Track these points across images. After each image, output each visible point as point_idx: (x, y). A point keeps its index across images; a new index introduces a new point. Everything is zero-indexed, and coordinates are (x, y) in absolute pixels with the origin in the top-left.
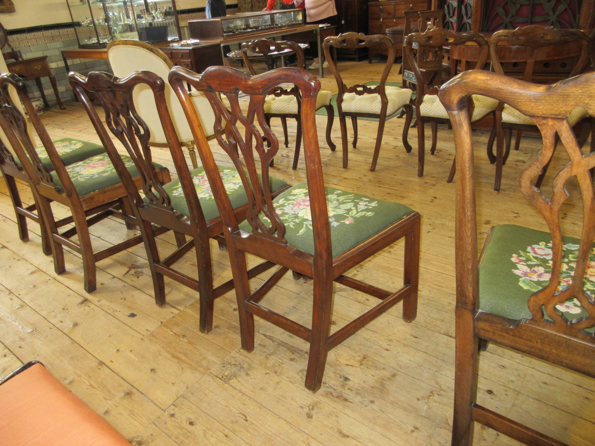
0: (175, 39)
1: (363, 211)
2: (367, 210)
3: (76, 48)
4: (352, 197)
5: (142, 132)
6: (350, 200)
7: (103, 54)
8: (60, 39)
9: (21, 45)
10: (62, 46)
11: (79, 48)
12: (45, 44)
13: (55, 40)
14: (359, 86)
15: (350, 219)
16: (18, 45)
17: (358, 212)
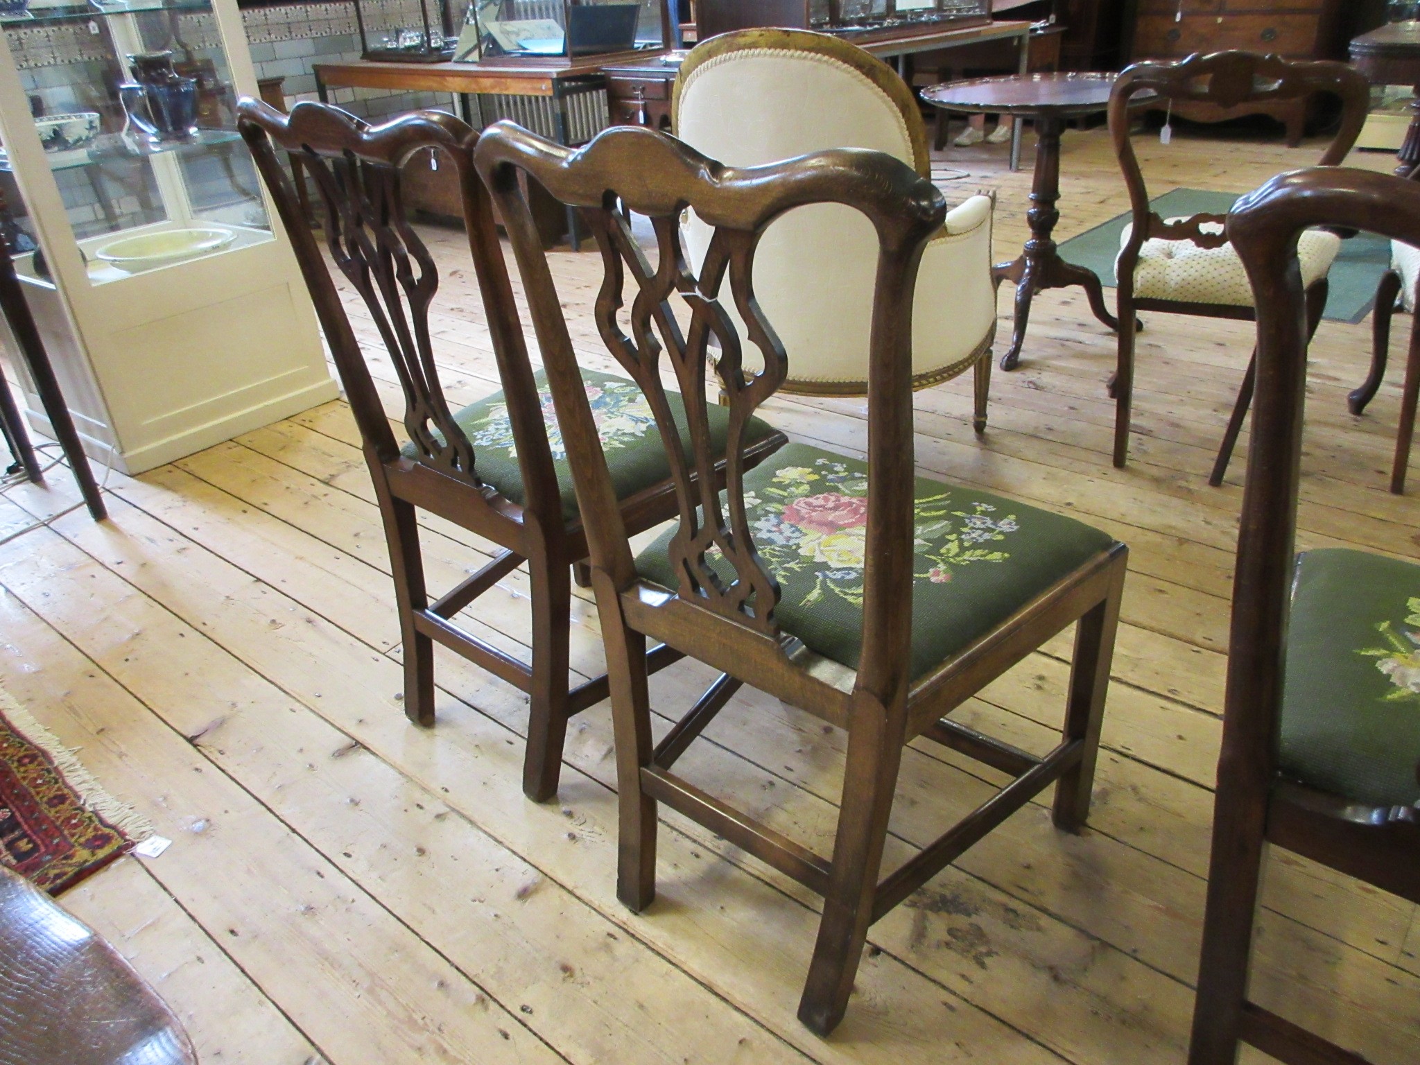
0: (652, 45)
1: (975, 546)
2: (991, 546)
3: (353, 58)
4: (948, 502)
5: (417, 274)
6: (941, 513)
7: (450, 79)
8: (308, 32)
9: (208, 44)
10: (313, 51)
11: (362, 58)
12: (270, 44)
13: (294, 34)
15: (942, 567)
17: (963, 549)
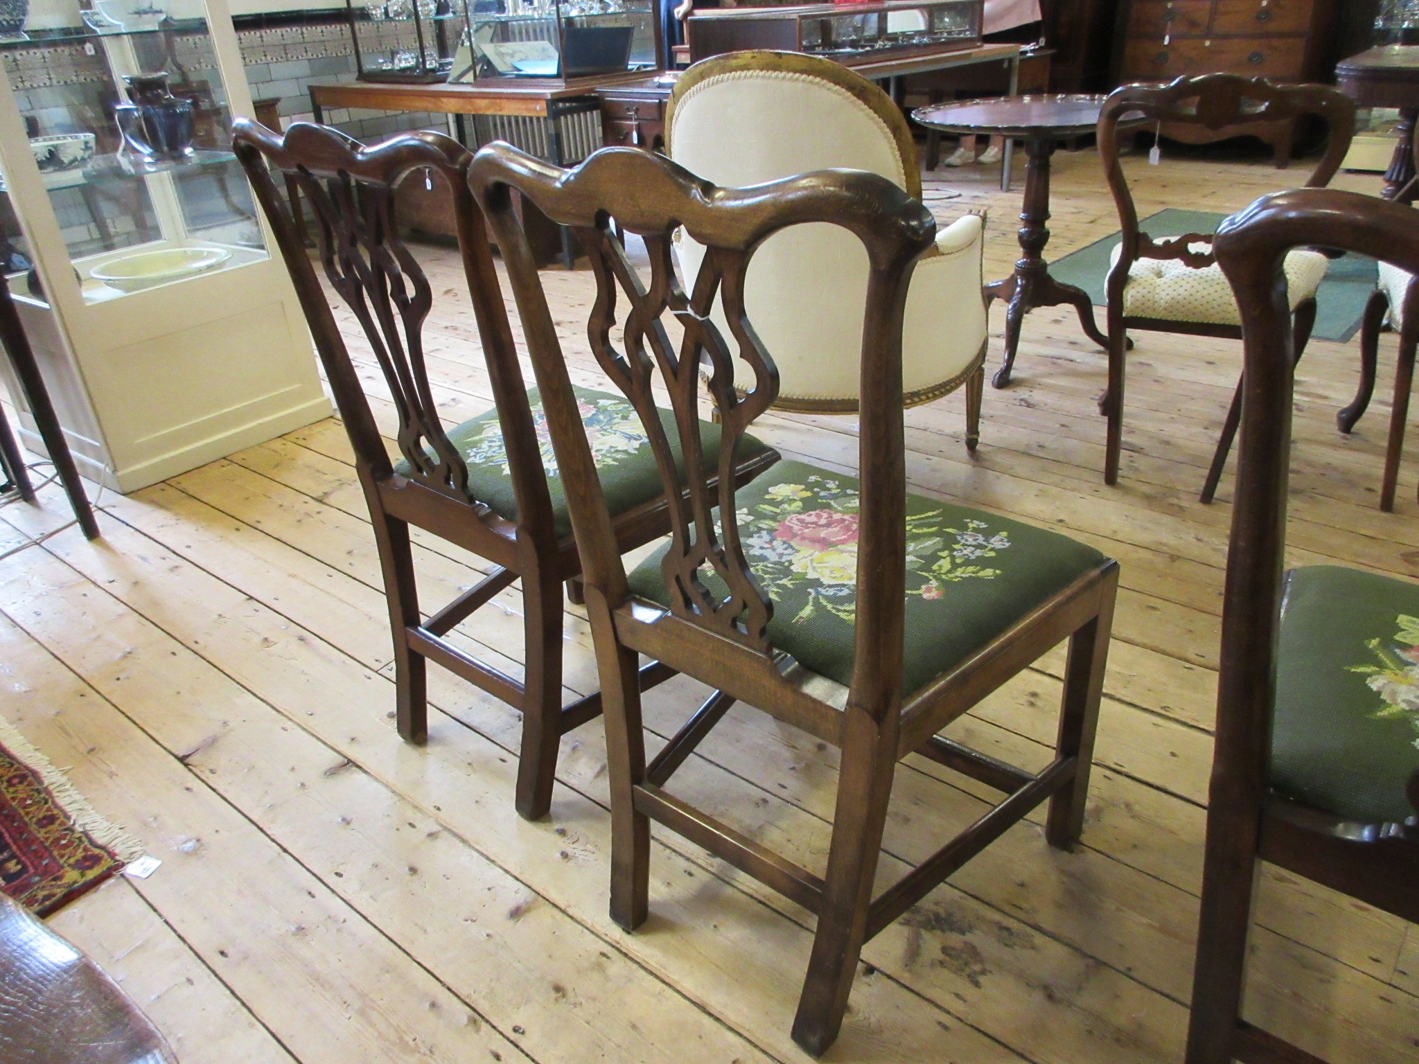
0: (645, 66)
1: (967, 562)
2: (983, 563)
3: (349, 80)
4: (939, 519)
5: (411, 292)
6: (933, 529)
7: (444, 100)
8: (304, 54)
9: (203, 65)
10: (308, 72)
11: (357, 79)
12: (266, 66)
13: (289, 56)
14: (1195, 238)
15: (934, 583)
16: (197, 66)
17: (955, 566)
